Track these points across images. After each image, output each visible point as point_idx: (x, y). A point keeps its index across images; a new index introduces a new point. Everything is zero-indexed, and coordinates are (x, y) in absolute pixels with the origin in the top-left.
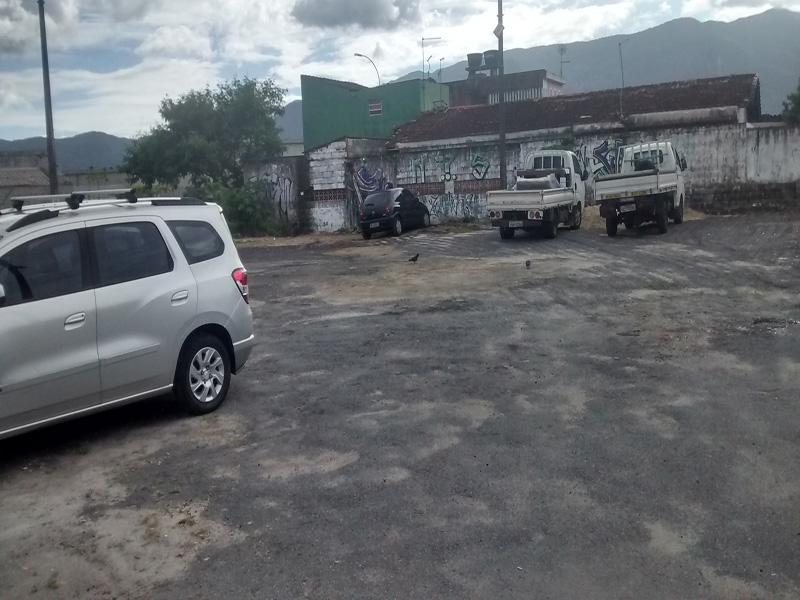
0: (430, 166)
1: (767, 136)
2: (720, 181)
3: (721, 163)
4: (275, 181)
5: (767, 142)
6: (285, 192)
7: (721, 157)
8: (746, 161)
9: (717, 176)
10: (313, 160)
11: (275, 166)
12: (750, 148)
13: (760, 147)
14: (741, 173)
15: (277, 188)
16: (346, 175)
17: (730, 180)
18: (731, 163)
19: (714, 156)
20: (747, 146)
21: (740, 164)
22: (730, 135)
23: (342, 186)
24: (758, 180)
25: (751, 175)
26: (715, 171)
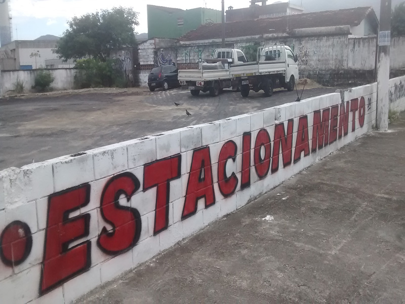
0: (192, 54)
1: (359, 43)
2: (333, 68)
3: (334, 57)
4: (123, 59)
5: (359, 46)
6: (128, 65)
7: (334, 54)
8: (347, 57)
9: (332, 65)
10: (140, 49)
11: (123, 52)
12: (350, 50)
13: (355, 49)
14: (345, 64)
15: (124, 63)
16: (154, 58)
17: (338, 68)
18: (339, 57)
19: (331, 53)
20: (348, 48)
21: (344, 58)
22: (339, 42)
23: (152, 63)
24: (353, 67)
25: (350, 65)
26: (331, 62)
